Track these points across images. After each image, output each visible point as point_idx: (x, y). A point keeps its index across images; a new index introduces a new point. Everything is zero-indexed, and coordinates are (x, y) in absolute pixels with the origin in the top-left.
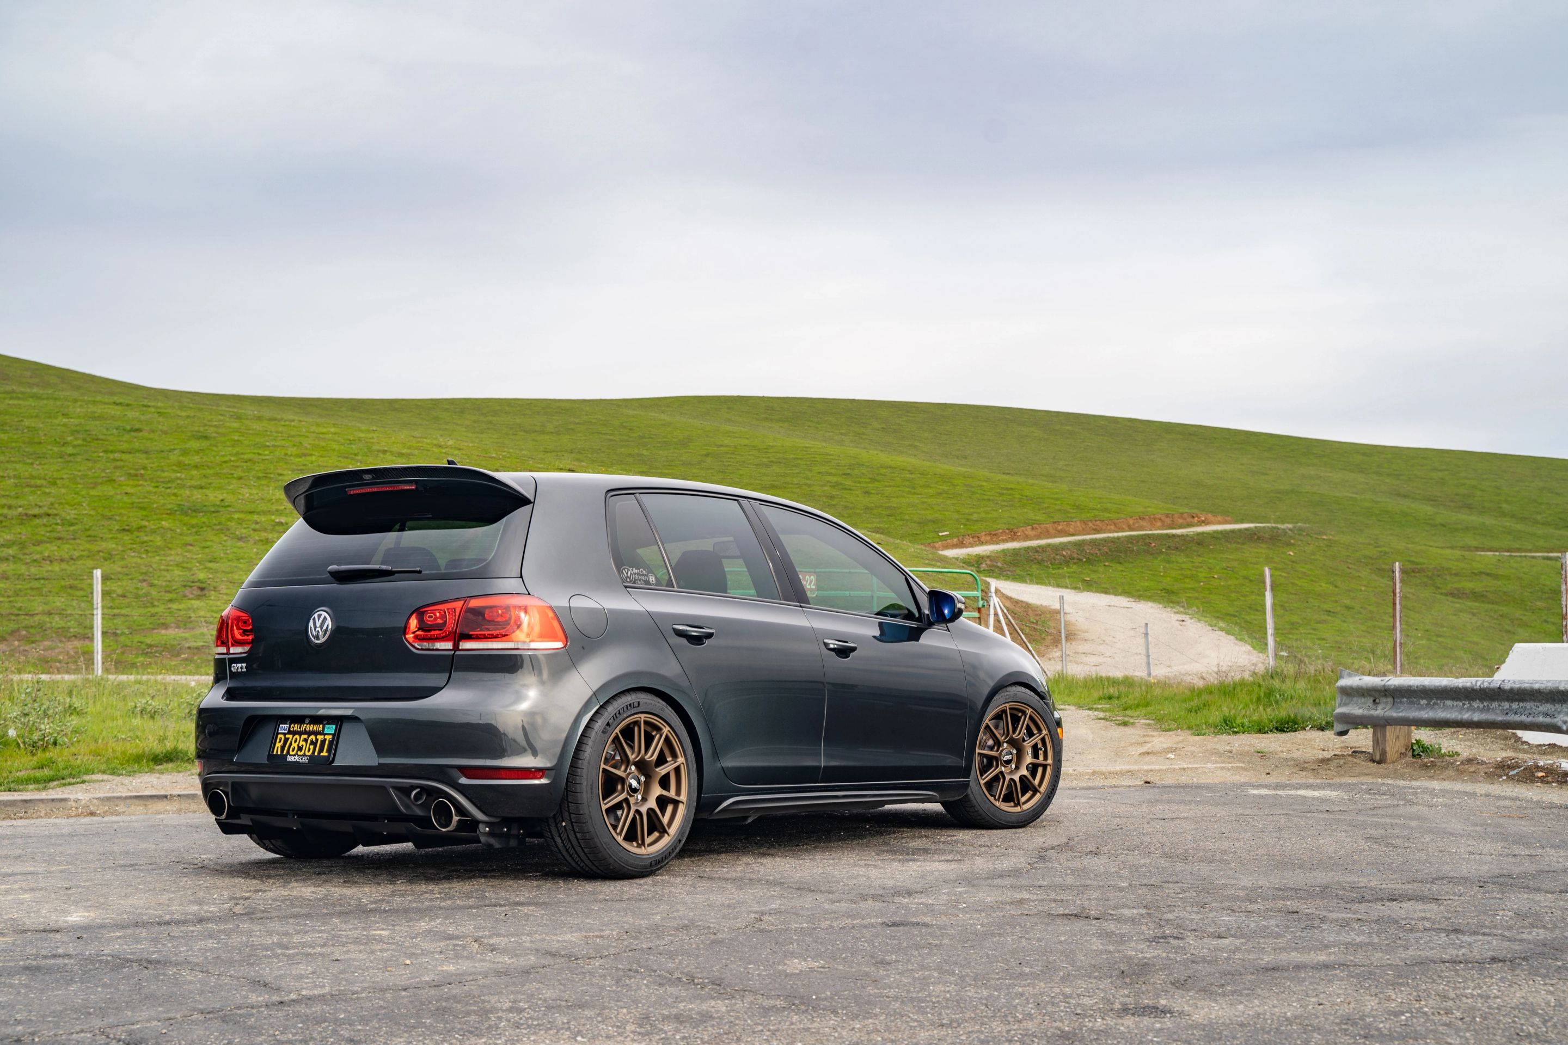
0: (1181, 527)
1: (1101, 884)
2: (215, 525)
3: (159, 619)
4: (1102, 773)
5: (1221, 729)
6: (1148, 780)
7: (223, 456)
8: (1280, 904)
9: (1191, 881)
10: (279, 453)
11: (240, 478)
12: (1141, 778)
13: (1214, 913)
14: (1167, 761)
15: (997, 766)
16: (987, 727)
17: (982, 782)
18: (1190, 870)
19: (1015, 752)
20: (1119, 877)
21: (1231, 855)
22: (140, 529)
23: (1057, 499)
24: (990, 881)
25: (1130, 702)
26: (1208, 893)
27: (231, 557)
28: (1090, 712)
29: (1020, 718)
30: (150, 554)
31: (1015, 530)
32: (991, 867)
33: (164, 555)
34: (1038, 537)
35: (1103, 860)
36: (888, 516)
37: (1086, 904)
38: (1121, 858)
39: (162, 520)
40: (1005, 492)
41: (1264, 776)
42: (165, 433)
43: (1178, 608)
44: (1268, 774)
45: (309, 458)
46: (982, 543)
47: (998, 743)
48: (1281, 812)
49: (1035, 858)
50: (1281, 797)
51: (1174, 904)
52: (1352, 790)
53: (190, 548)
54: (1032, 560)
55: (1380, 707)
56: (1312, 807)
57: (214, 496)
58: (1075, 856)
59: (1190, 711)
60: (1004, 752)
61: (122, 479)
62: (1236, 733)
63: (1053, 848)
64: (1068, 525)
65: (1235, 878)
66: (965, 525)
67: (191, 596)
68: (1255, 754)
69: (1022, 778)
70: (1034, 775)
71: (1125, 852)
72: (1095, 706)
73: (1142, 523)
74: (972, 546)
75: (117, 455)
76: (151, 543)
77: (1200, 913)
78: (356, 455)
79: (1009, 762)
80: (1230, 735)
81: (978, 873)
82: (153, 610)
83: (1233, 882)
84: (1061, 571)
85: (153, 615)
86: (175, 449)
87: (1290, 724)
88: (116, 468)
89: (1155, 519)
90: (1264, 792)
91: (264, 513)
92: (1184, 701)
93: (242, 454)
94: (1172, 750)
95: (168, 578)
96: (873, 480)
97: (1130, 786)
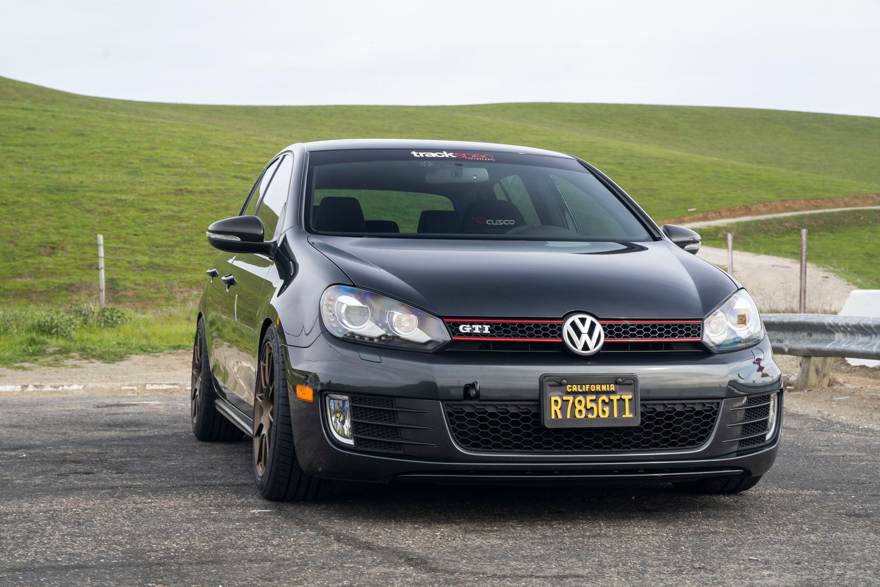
2: (72, 200)
3: (17, 270)
7: (92, 149)
10: (134, 147)
11: (100, 166)
22: (15, 203)
23: (787, 182)
27: (79, 224)
30: (20, 222)
31: (750, 207)
33: (30, 223)
34: (769, 212)
36: (649, 196)
39: (32, 196)
40: (746, 177)
42: (52, 131)
45: (156, 151)
46: (722, 217)
53: (50, 218)
54: (760, 231)
57: (75, 179)
61: (10, 165)
64: (794, 202)
66: (709, 203)
67: (44, 254)
73: (856, 201)
74: (714, 219)
75: (11, 148)
76: (21, 214)
78: (193, 148)
82: (13, 264)
84: (783, 239)
85: (12, 267)
86: (56, 144)
88: (9, 157)
89: (867, 197)
91: (110, 192)
93: (107, 147)
95: (30, 241)
96: (640, 168)
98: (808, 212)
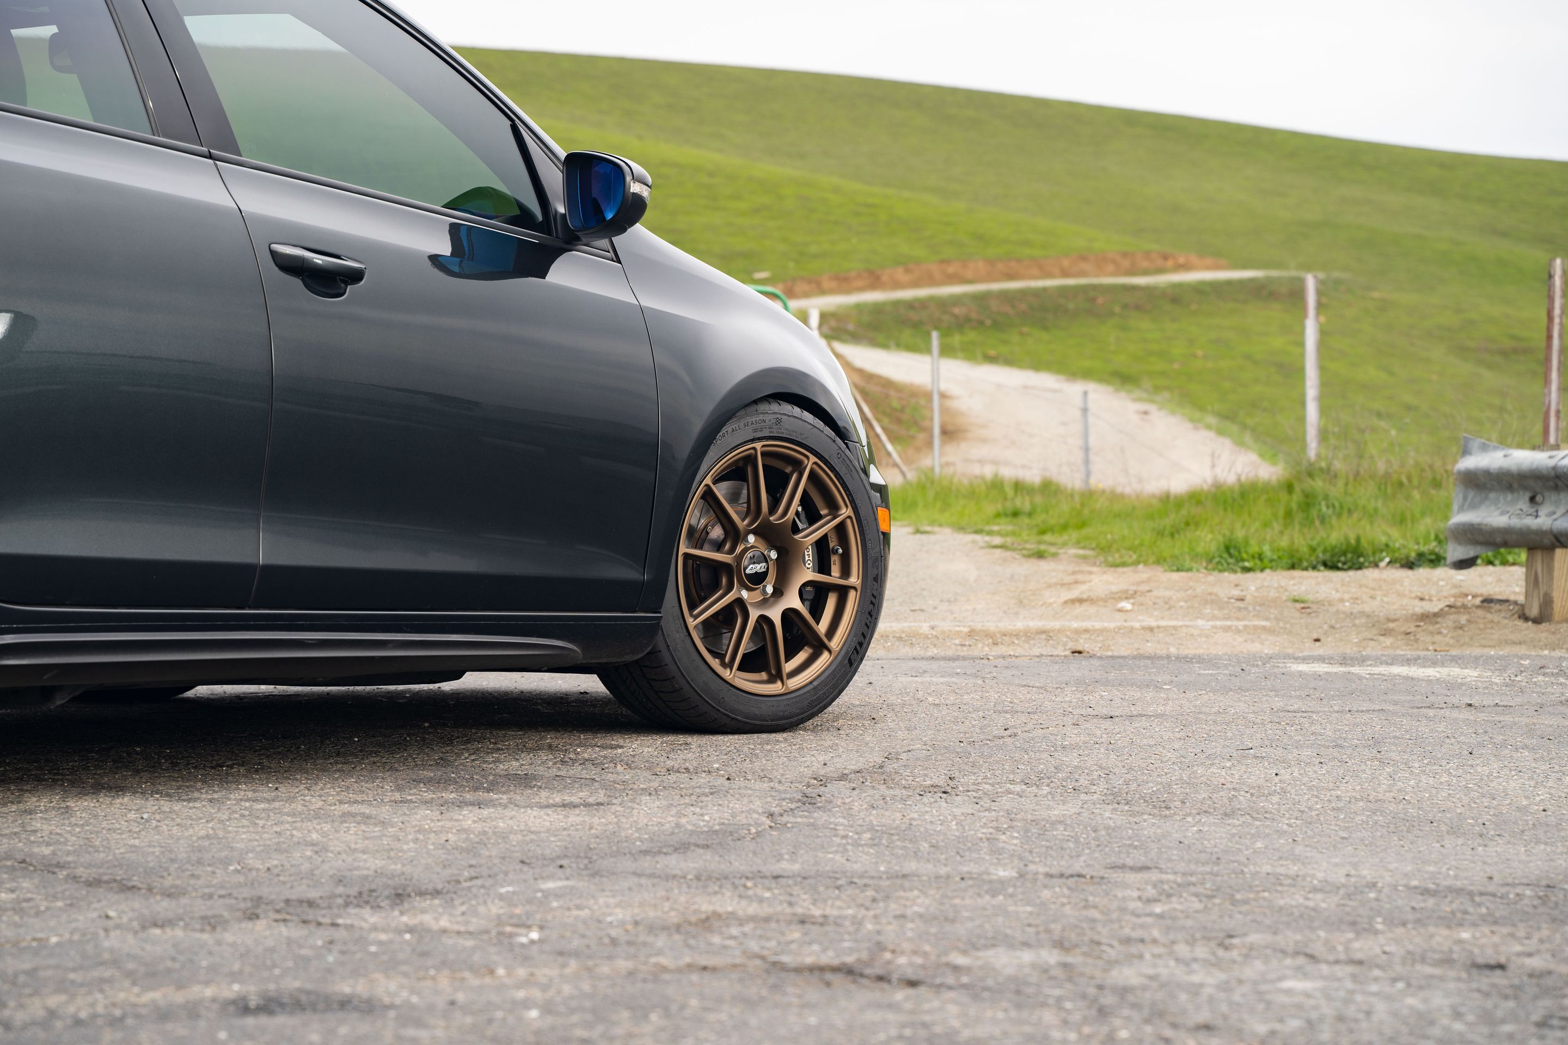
0: (1146, 272)
1: (943, 871)
4: (988, 635)
5: (1219, 563)
6: (1080, 648)
8: (1441, 937)
9: (1181, 867)
12: (1065, 644)
13: (1258, 965)
14: (1118, 615)
15: (730, 588)
16: (709, 495)
17: (691, 623)
18: (1178, 836)
19: (773, 555)
20: (996, 852)
21: (1275, 799)
23: (946, 224)
24: (646, 863)
25: (1052, 521)
26: (1234, 902)
28: (978, 537)
29: (787, 478)
31: (878, 272)
32: (669, 821)
35: (960, 806)
37: (890, 930)
38: (1006, 802)
40: (862, 209)
41: (1309, 644)
43: (1137, 393)
44: (1317, 640)
47: (734, 535)
48: (1365, 706)
49: (791, 800)
50: (1360, 678)
51: (1138, 934)
52: (1505, 669)
55: (1543, 511)
56: (1432, 698)
58: (893, 797)
59: (1160, 533)
60: (749, 554)
62: (1247, 570)
63: (843, 777)
64: (964, 265)
65: (1297, 859)
66: (796, 261)
68: (1290, 604)
69: (789, 616)
70: (817, 612)
71: (1018, 788)
72: (987, 528)
73: (1083, 265)
74: (807, 295)
77: (1217, 964)
79: (759, 578)
80: (1235, 572)
81: (627, 839)
83: (1294, 869)
87: (1349, 556)
89: (1104, 259)
90: (1322, 668)
92: (1151, 517)
94: (1126, 595)
97: (1041, 656)
98: (996, 286)
